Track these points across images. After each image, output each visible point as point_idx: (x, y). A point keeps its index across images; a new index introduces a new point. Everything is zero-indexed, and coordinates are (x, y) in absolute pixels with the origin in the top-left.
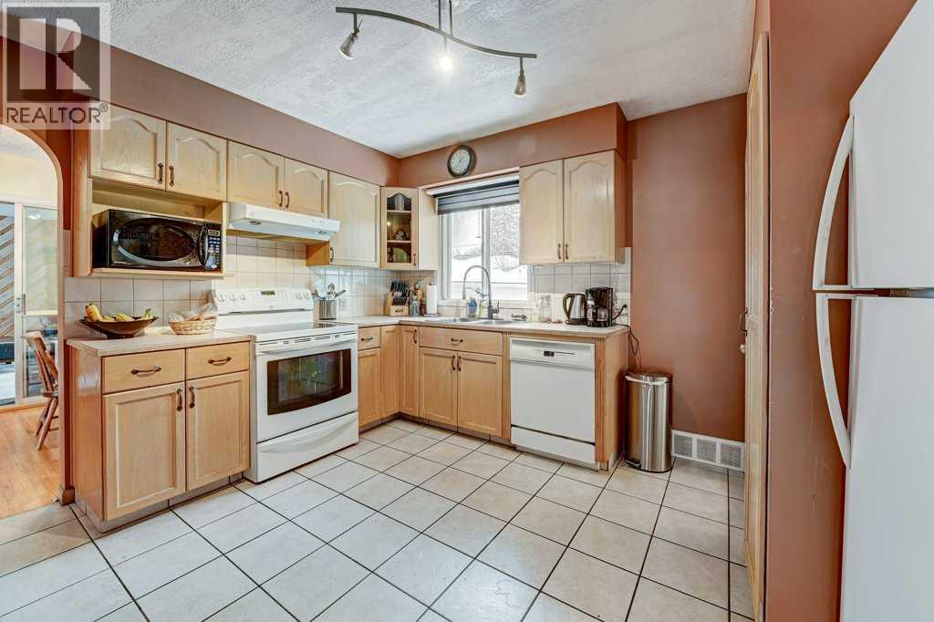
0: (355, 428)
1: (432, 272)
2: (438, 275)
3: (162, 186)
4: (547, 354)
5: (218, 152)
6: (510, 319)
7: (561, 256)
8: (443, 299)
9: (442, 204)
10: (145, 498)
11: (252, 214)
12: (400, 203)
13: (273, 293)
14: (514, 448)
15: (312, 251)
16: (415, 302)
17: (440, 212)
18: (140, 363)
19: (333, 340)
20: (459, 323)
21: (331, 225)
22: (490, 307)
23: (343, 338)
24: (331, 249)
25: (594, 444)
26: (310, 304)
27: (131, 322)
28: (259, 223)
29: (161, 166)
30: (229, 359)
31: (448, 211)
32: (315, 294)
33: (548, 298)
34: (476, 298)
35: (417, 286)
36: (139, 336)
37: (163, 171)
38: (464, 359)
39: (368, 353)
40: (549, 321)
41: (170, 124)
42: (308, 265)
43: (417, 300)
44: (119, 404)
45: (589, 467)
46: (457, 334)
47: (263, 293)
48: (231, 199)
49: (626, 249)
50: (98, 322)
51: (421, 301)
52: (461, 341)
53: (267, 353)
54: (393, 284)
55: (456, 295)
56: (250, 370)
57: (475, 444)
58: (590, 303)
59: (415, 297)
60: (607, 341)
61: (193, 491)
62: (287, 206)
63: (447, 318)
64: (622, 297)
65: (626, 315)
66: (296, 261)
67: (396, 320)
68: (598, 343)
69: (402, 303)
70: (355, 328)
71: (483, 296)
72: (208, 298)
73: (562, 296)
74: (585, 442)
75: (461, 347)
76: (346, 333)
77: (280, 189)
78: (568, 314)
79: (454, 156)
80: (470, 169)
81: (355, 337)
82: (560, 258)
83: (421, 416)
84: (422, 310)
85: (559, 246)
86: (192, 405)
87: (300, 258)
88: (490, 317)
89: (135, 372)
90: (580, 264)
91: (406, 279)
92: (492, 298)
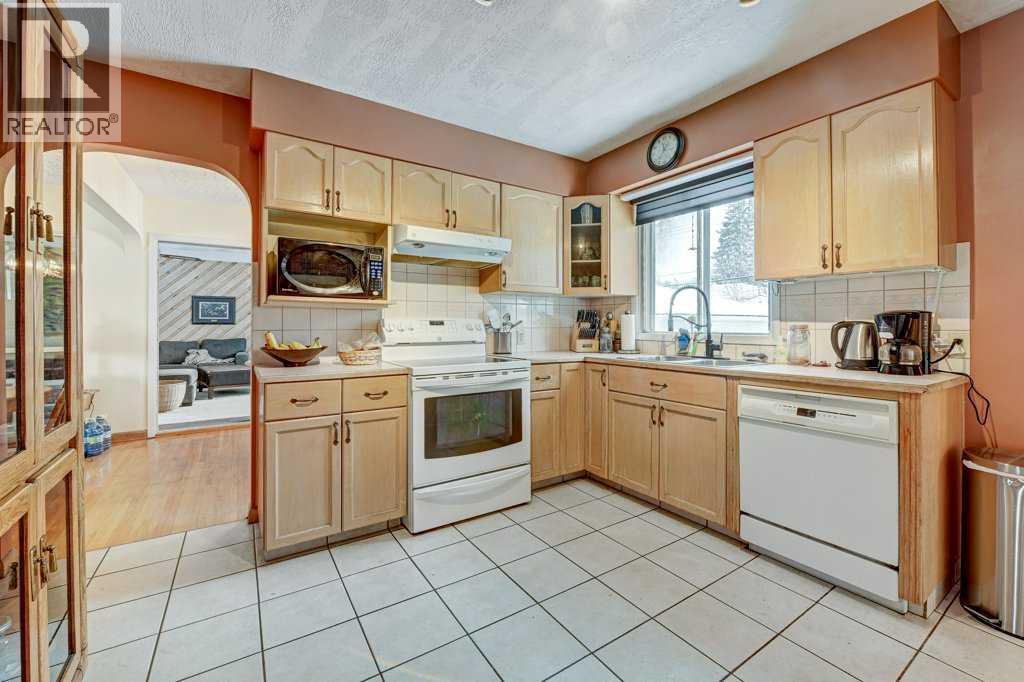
0: (527, 483)
1: (629, 298)
2: (637, 300)
3: (329, 212)
4: (802, 412)
5: (383, 173)
6: (741, 358)
7: (829, 263)
8: (644, 332)
9: (642, 213)
10: (303, 532)
11: (414, 235)
12: (587, 214)
13: (442, 323)
14: (746, 546)
15: (485, 276)
16: (607, 336)
17: (640, 222)
18: (298, 392)
19: (500, 377)
20: (663, 362)
21: (503, 244)
22: (709, 341)
23: (511, 375)
24: (504, 272)
25: (896, 569)
26: (481, 335)
27: (303, 350)
28: (422, 246)
29: (328, 192)
30: (385, 393)
31: (650, 220)
32: (488, 325)
33: (804, 329)
34: (690, 331)
35: (610, 316)
36: (311, 364)
37: (331, 197)
38: (668, 411)
39: (544, 394)
40: (805, 362)
41: (337, 149)
42: (480, 292)
43: (609, 332)
44: (279, 433)
45: (887, 604)
46: (659, 378)
47: (432, 323)
48: (395, 222)
49: (960, 246)
50: (274, 350)
51: (616, 334)
52: (665, 386)
53: (425, 388)
54: (579, 313)
55: (660, 326)
56: (407, 406)
57: (684, 529)
58: (885, 335)
59: (606, 329)
60: (924, 397)
61: (349, 531)
62: (455, 226)
63: (648, 356)
64: (951, 325)
65: (962, 356)
66: (469, 288)
67: (580, 357)
68: (906, 402)
69: (592, 337)
70: (527, 364)
71: (699, 327)
72: (378, 328)
73: (829, 326)
74: (877, 562)
75: (663, 393)
76: (516, 370)
77: (446, 208)
78: (841, 352)
79: (657, 144)
80: (679, 157)
81: (527, 374)
82: (825, 266)
83: (611, 478)
84: (616, 345)
85: (824, 249)
86: (348, 440)
87: (474, 286)
88: (709, 355)
89: (294, 401)
90: (863, 275)
91: (597, 308)
92: (712, 330)
